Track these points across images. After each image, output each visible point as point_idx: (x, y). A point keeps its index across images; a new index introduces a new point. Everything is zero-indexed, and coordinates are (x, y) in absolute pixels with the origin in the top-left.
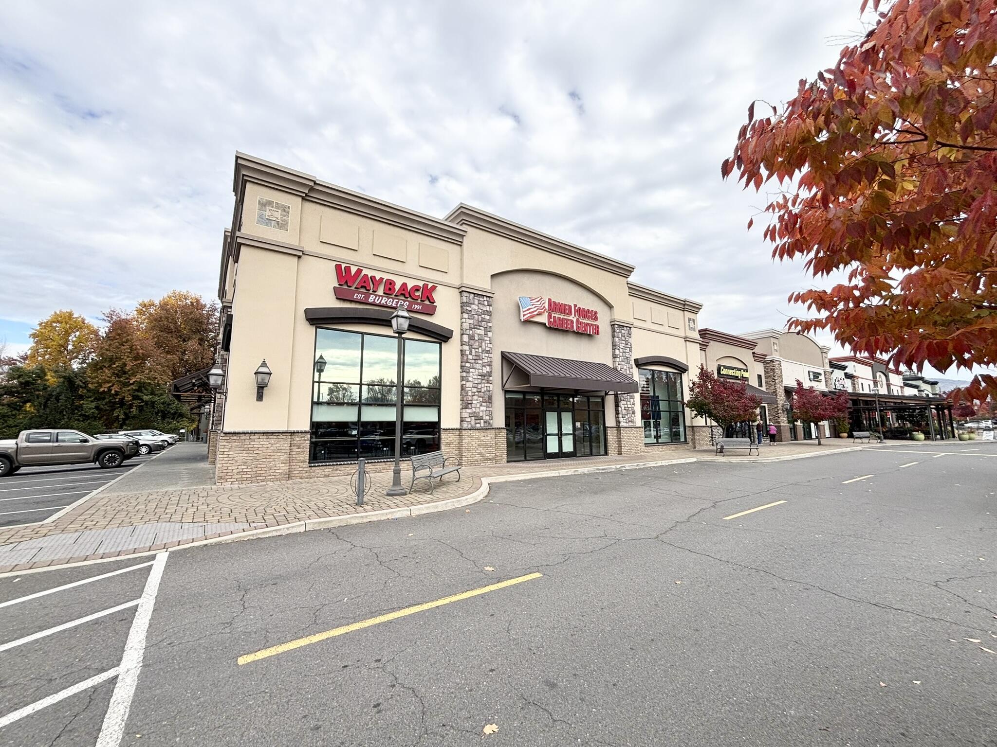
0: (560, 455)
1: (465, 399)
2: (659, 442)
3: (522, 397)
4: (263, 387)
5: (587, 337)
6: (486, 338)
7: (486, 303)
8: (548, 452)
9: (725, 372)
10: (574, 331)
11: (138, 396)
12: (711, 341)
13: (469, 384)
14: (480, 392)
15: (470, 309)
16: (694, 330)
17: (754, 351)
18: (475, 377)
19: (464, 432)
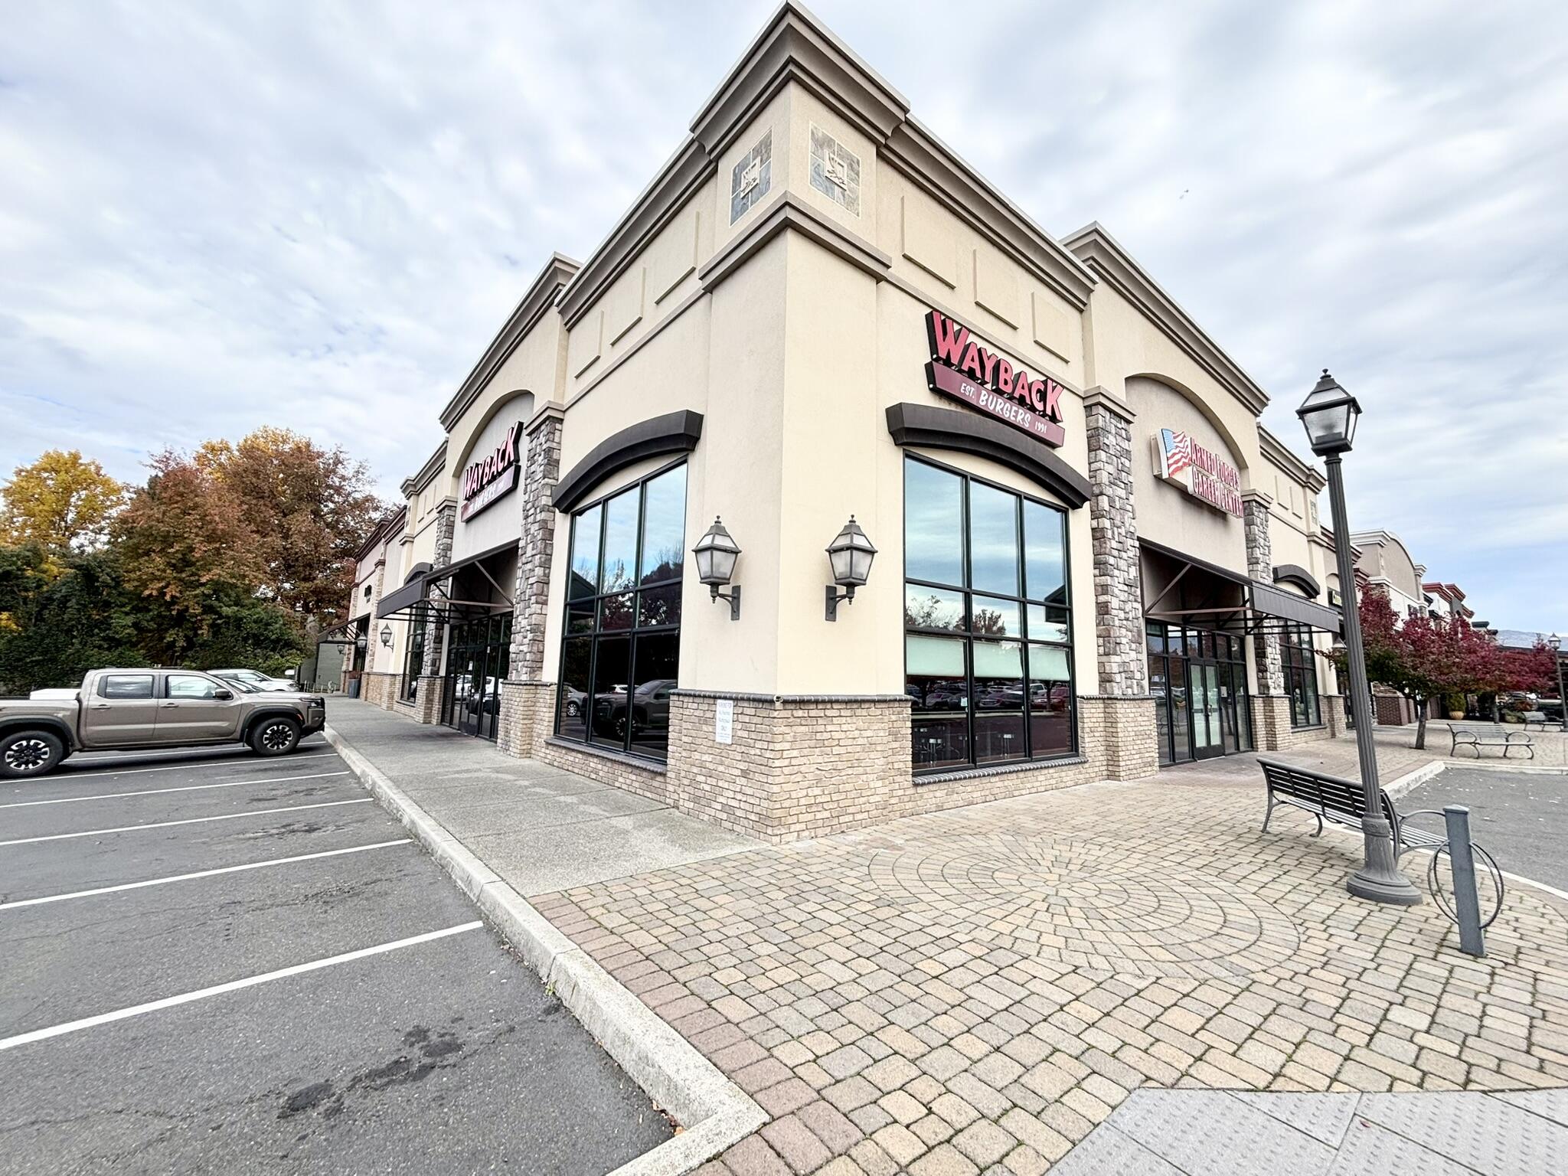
0: (1210, 751)
4: (854, 586)
6: (1128, 507)
7: (1124, 432)
8: (1196, 746)
10: (1216, 507)
11: (212, 607)
13: (1114, 602)
14: (1128, 619)
15: (1108, 443)
16: (1317, 522)
19: (1119, 704)
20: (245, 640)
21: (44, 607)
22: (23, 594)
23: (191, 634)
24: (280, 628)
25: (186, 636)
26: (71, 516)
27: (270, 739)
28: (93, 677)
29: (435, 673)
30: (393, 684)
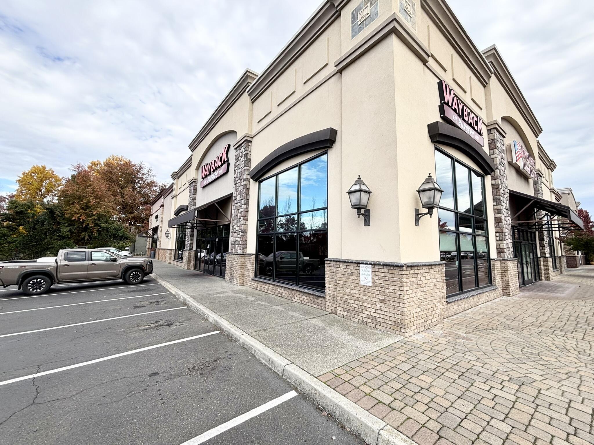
6: (505, 175)
7: (502, 142)
11: (97, 224)
15: (498, 146)
18: (505, 210)
19: (508, 262)
20: (110, 236)
21: (36, 224)
22: (28, 219)
24: (123, 232)
25: (88, 235)
26: (43, 190)
27: (132, 278)
28: (62, 252)
29: (191, 249)
30: (171, 253)
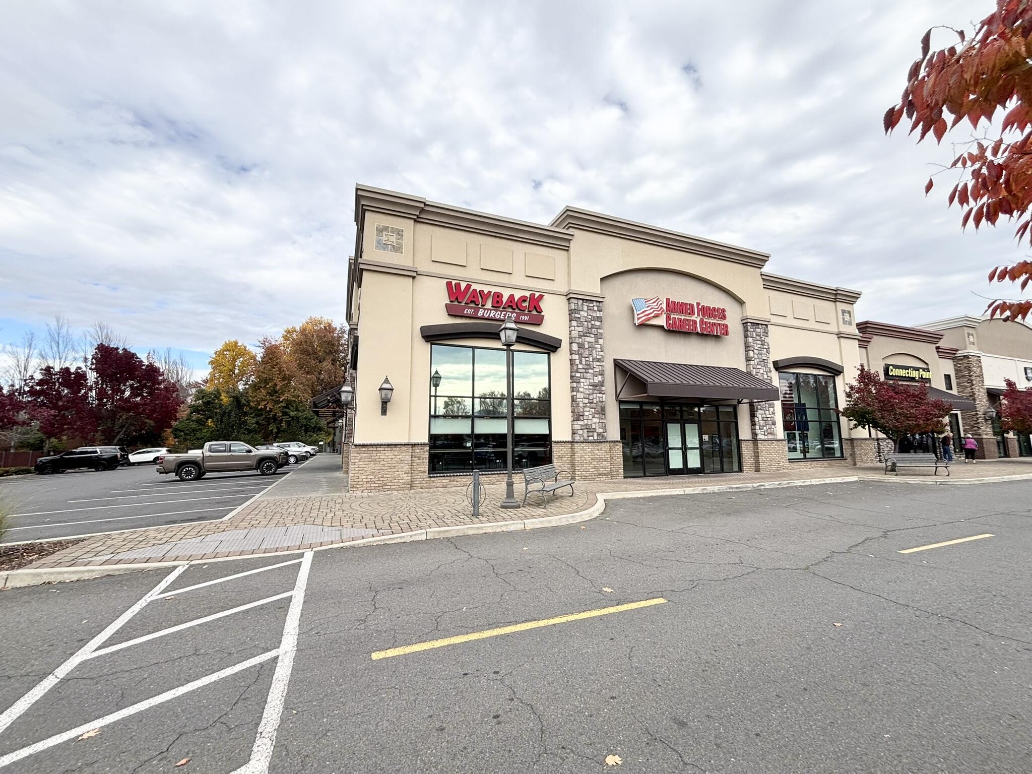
0: (685, 471)
1: (576, 411)
2: (807, 457)
3: (639, 407)
4: (386, 402)
5: (713, 339)
6: (596, 346)
7: (596, 308)
8: (671, 467)
9: (894, 372)
10: (698, 333)
11: (286, 412)
12: (874, 336)
13: (579, 395)
14: (592, 403)
15: (579, 316)
16: (850, 324)
17: (938, 345)
18: (587, 387)
19: (576, 445)
21: (223, 416)
22: (215, 410)
23: (279, 426)
26: (237, 371)
27: (266, 469)
28: (207, 445)
